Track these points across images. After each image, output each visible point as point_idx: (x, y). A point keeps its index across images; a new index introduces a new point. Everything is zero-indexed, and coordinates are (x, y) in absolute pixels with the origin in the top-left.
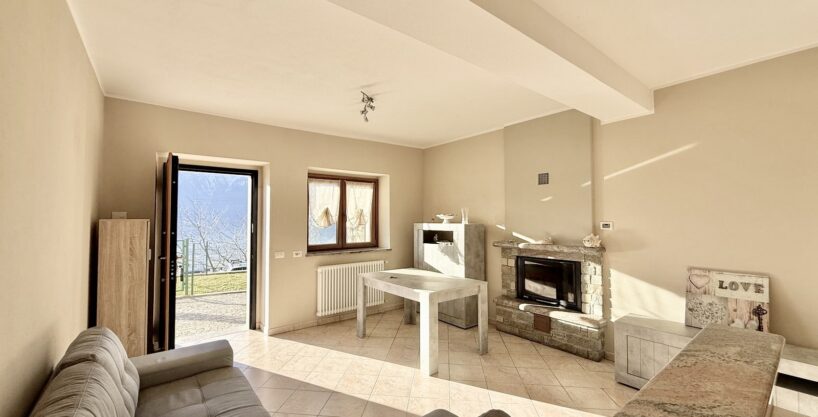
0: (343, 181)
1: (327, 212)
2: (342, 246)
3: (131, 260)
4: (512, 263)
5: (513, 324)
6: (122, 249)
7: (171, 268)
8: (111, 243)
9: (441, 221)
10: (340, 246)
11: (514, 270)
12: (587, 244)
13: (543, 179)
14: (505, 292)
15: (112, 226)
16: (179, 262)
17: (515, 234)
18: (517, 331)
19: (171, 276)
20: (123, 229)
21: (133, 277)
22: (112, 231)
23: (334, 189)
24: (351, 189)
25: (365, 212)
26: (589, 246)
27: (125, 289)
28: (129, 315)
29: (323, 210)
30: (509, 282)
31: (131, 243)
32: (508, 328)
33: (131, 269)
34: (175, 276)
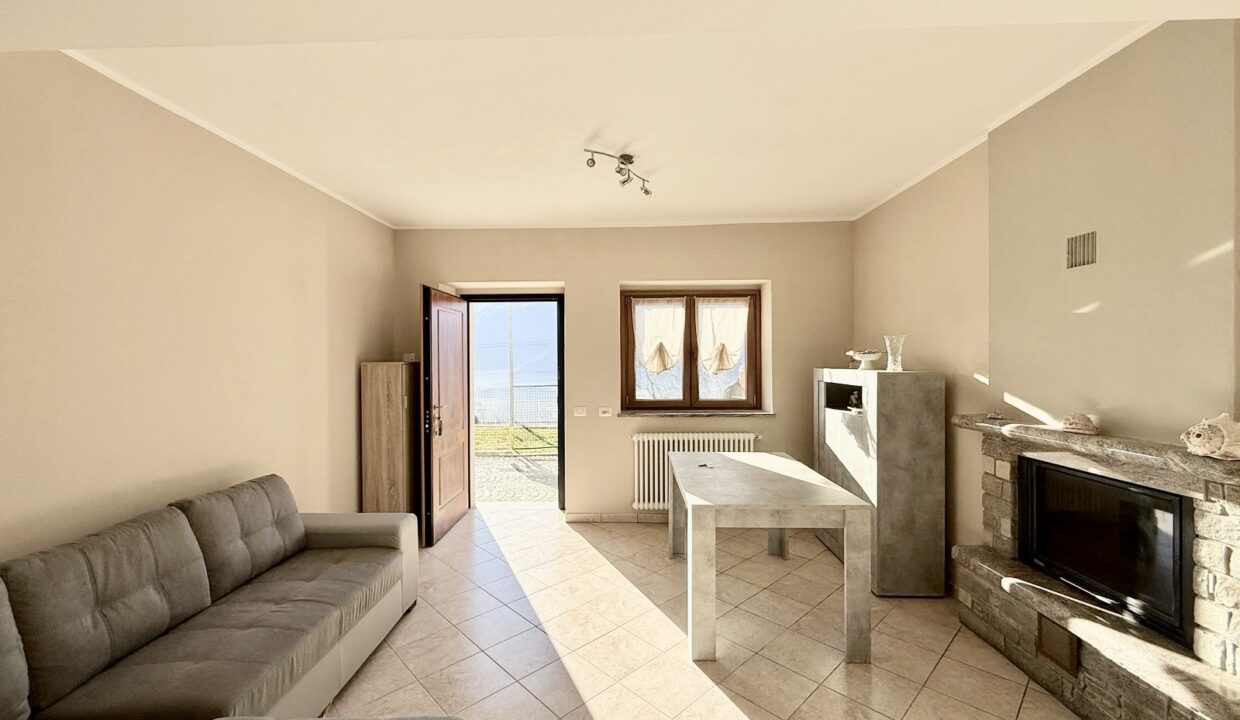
0: (690, 299)
1: (661, 350)
2: (691, 403)
3: (389, 407)
4: (1004, 470)
5: (990, 619)
6: (381, 395)
7: (425, 419)
8: (371, 389)
9: (853, 364)
10: (688, 404)
11: (1008, 489)
12: (1196, 447)
13: (1081, 251)
14: (988, 538)
15: (372, 370)
16: (435, 413)
17: (1009, 399)
18: (1000, 640)
19: (425, 429)
20: (381, 372)
21: (390, 424)
22: (371, 375)
23: (676, 312)
24: (706, 311)
25: (730, 349)
26: (1201, 452)
27: (384, 438)
28: (389, 467)
29: (656, 345)
30: (995, 514)
31: (388, 389)
32: (982, 627)
33: (388, 417)
34: (430, 428)
